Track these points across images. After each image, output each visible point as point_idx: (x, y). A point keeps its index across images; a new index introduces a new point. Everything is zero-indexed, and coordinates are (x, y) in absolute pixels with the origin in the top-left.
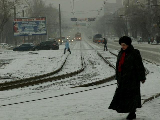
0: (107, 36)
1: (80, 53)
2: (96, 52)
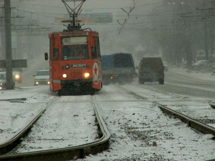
0: (198, 63)
1: (89, 110)
2: (156, 105)
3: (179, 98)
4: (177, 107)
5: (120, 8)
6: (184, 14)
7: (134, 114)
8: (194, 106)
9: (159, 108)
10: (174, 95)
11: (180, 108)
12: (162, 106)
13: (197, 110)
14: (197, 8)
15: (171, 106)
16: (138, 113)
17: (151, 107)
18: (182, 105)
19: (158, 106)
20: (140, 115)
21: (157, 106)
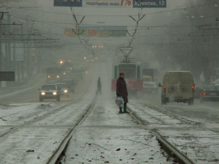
1: (56, 142)
2: (153, 136)
3: (189, 123)
4: (182, 139)
5: (128, 16)
6: (202, 26)
7: (118, 150)
8: (207, 138)
9: (157, 141)
10: (184, 120)
11: (187, 141)
12: (162, 137)
13: (211, 145)
14: (216, 18)
15: (174, 138)
16: (126, 148)
17: (147, 138)
18: (189, 137)
19: (157, 138)
20: (127, 151)
21: (155, 137)
